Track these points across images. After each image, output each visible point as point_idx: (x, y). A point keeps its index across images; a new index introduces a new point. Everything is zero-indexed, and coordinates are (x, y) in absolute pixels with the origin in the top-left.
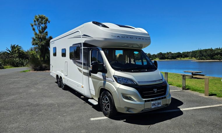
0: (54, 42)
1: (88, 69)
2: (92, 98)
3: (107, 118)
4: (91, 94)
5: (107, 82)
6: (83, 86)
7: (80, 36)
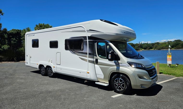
0: (34, 34)
1: (94, 58)
2: (98, 81)
3: (122, 95)
4: (97, 78)
5: (120, 67)
6: (89, 72)
7: (85, 30)
